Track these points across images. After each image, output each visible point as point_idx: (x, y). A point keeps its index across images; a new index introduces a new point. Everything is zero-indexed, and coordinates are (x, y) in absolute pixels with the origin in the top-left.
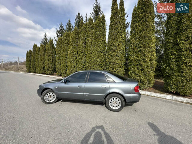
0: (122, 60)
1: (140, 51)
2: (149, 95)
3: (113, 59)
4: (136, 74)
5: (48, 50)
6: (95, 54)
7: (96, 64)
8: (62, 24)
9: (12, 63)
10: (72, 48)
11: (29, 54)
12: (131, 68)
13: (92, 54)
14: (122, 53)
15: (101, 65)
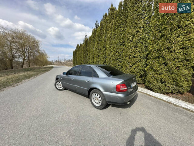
0: (142, 52)
1: (163, 36)
2: (172, 103)
3: (129, 51)
4: (155, 71)
5: (84, 48)
6: (114, 48)
7: (114, 59)
8: (97, 22)
9: (70, 60)
10: (97, 44)
11: (75, 53)
12: (149, 62)
13: (111, 47)
14: (142, 43)
15: (121, 59)
